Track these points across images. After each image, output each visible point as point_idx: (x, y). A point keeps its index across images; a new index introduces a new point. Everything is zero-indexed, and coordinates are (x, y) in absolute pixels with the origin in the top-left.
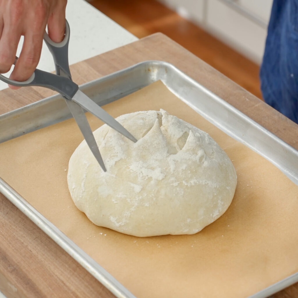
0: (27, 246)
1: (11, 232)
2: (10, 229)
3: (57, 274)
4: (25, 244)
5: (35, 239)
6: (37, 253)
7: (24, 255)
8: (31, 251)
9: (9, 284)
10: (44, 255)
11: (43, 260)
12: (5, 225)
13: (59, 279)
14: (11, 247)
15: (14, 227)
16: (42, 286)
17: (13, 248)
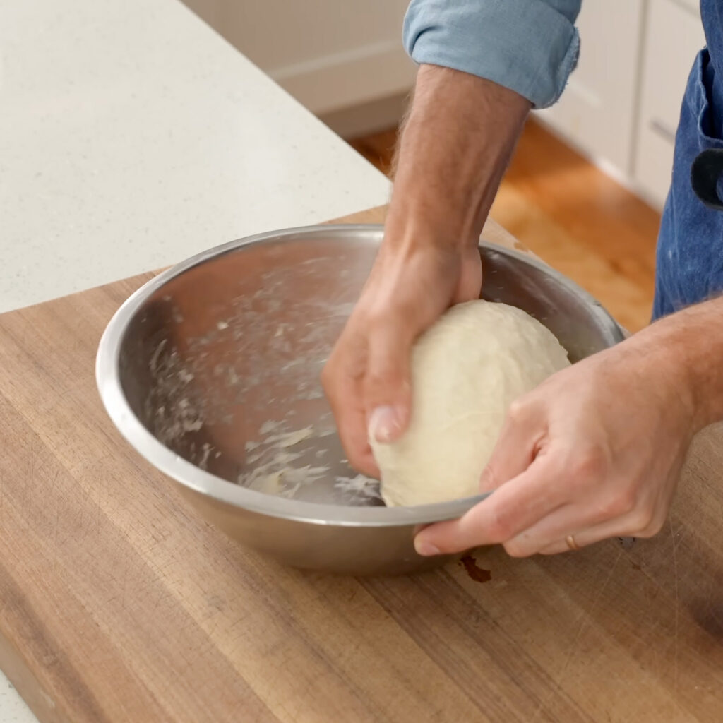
0: (92, 613)
1: (63, 582)
2: (64, 577)
3: (144, 677)
4: (89, 610)
5: (109, 601)
6: (111, 630)
7: (81, 632)
8: (98, 625)
9: (42, 692)
10: (123, 635)
11: (119, 645)
12: (53, 568)
13: (147, 689)
14: (58, 613)
15: (72, 573)
16: (107, 700)
17: (61, 617)
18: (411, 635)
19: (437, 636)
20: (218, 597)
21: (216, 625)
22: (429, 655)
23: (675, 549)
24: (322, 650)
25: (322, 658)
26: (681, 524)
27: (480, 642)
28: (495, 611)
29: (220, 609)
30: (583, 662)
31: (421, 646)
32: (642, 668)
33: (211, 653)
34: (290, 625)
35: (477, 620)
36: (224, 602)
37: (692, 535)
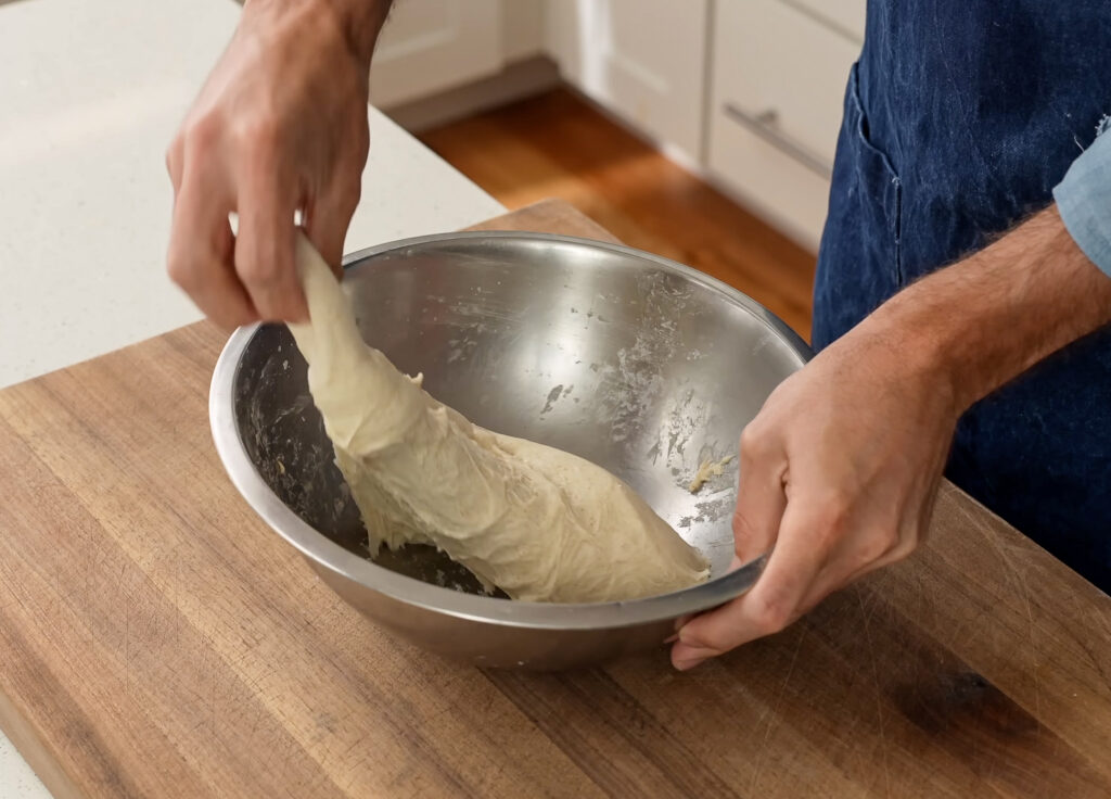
0: (176, 745)
1: (139, 706)
2: (139, 699)
4: (172, 740)
5: (196, 727)
6: (200, 765)
7: (165, 770)
8: (183, 759)
10: (216, 770)
11: (212, 784)
12: (126, 688)
14: (135, 747)
15: (149, 694)
17: (139, 751)
18: (565, 751)
19: (596, 751)
20: (327, 714)
21: (328, 751)
22: (589, 774)
23: (867, 623)
24: (460, 777)
25: (460, 787)
26: (869, 591)
27: (647, 754)
28: (662, 713)
29: (331, 730)
30: (774, 774)
31: (578, 764)
32: (847, 777)
33: (325, 788)
34: (418, 746)
35: (642, 728)
36: (336, 721)
37: (885, 605)
